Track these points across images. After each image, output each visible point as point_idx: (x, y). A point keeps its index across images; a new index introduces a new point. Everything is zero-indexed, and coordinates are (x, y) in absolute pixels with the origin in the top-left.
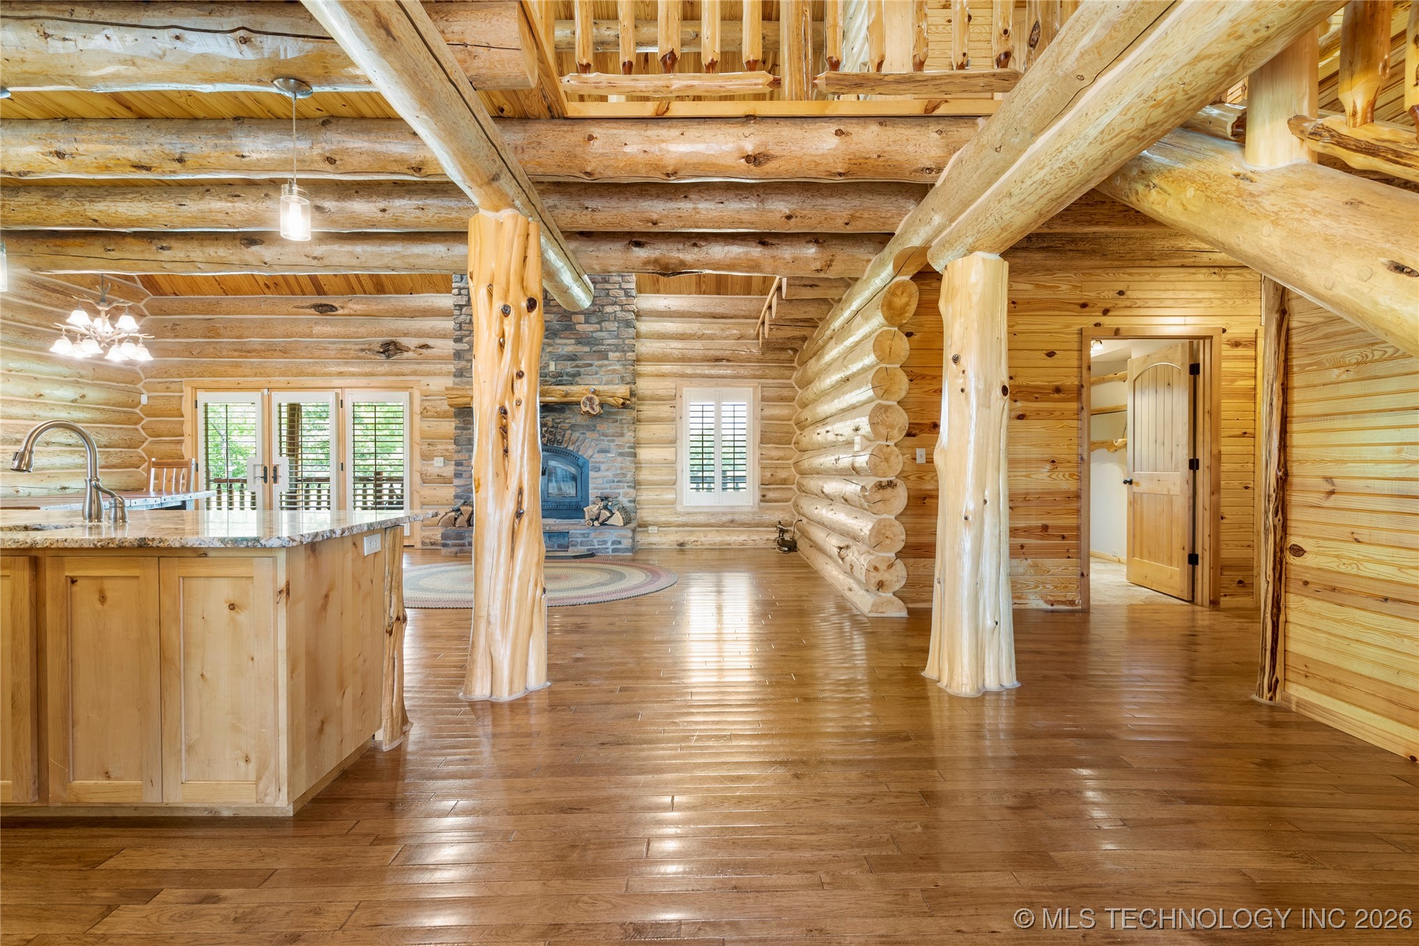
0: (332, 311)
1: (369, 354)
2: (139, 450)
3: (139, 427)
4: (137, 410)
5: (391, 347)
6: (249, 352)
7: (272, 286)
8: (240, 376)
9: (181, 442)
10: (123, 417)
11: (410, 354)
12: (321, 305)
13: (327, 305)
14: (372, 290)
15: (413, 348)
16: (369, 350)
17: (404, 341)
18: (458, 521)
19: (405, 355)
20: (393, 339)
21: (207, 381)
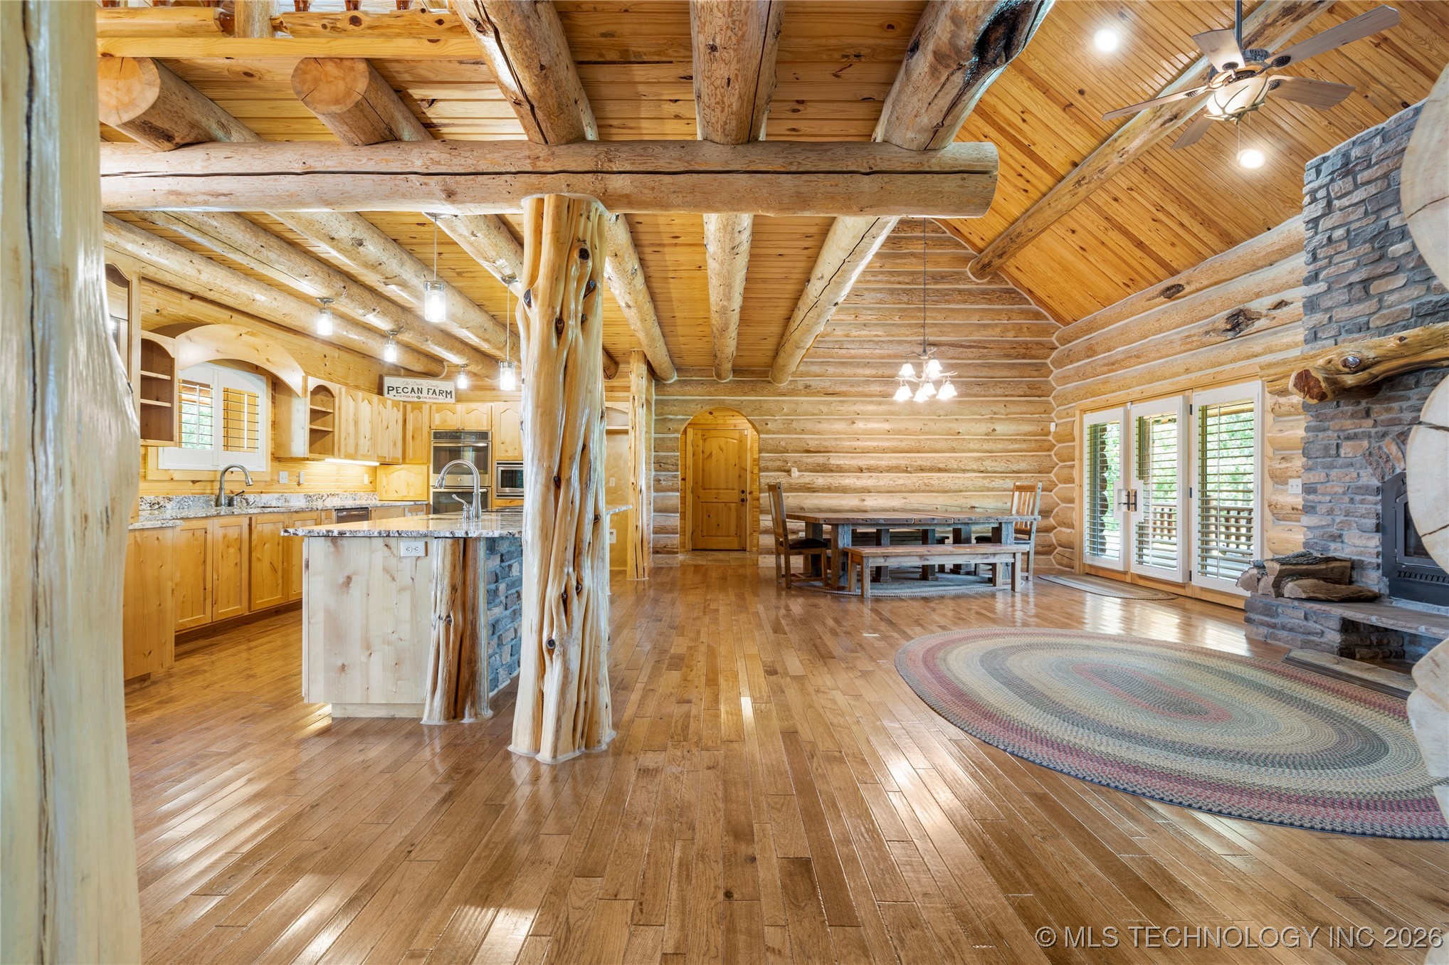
0: (1179, 291)
1: (1214, 338)
2: (1052, 475)
3: (1052, 453)
4: (1050, 438)
5: (1241, 319)
6: (1113, 364)
7: (1130, 283)
8: (1110, 392)
9: (1073, 466)
10: (1033, 445)
11: (1262, 323)
12: (1168, 289)
13: (1173, 287)
14: (1222, 246)
15: (1264, 312)
16: (1214, 330)
17: (1257, 305)
18: (1262, 584)
19: (1258, 324)
20: (1241, 307)
21: (1088, 402)
